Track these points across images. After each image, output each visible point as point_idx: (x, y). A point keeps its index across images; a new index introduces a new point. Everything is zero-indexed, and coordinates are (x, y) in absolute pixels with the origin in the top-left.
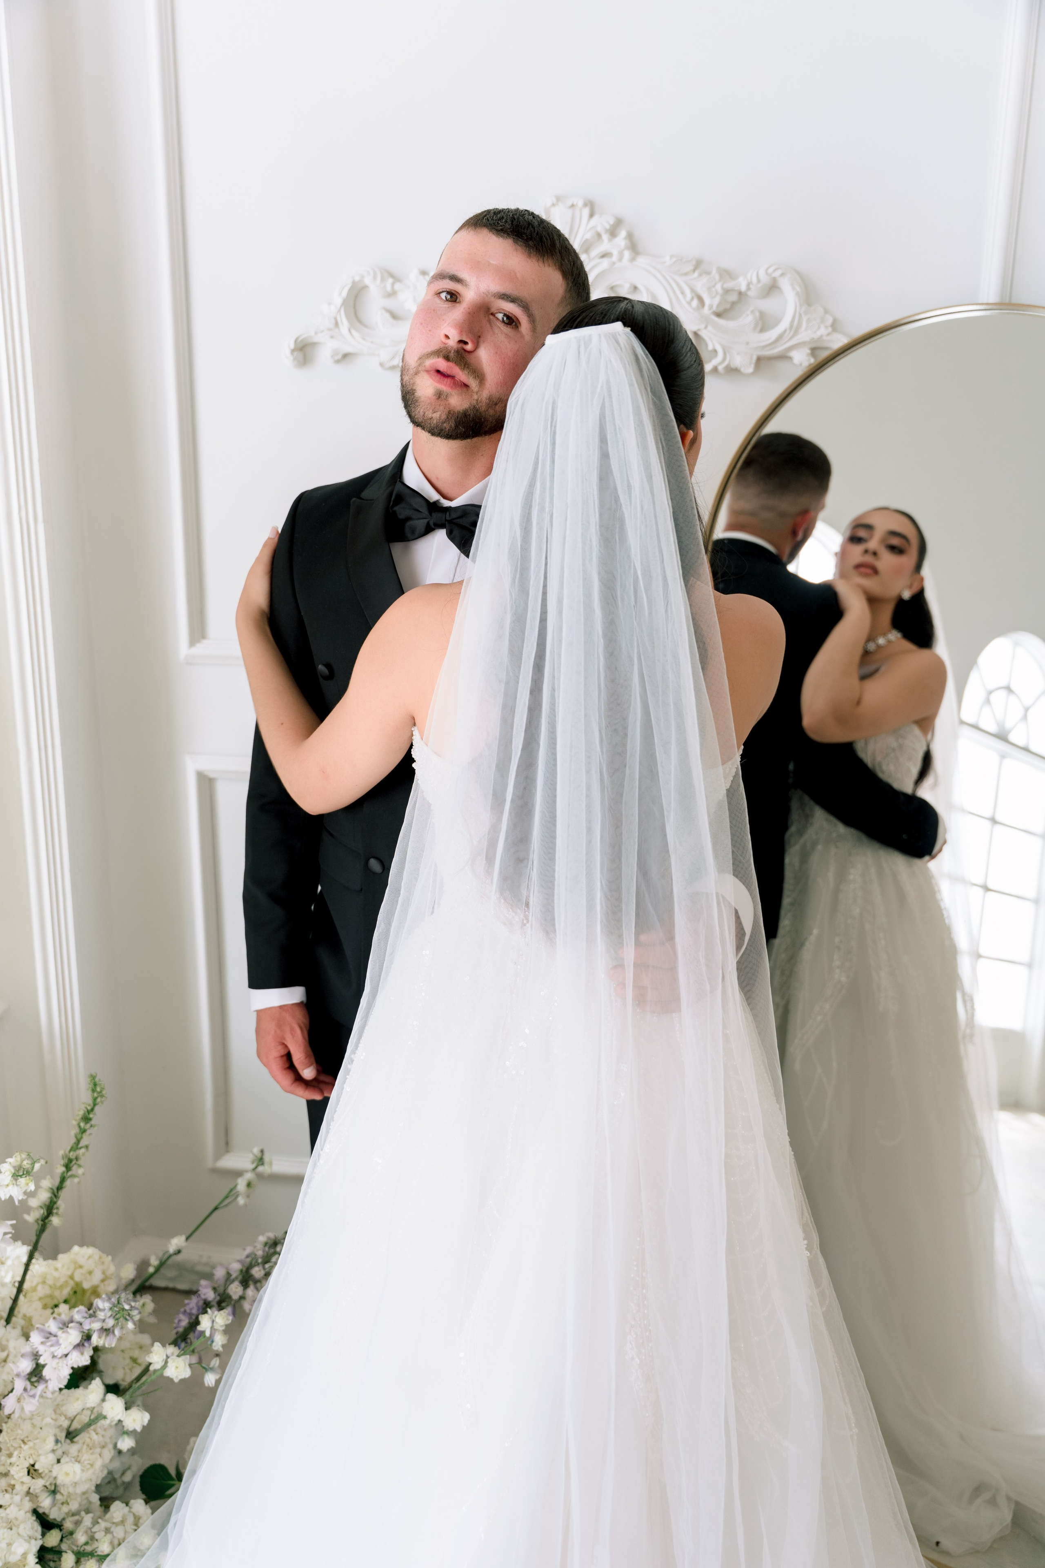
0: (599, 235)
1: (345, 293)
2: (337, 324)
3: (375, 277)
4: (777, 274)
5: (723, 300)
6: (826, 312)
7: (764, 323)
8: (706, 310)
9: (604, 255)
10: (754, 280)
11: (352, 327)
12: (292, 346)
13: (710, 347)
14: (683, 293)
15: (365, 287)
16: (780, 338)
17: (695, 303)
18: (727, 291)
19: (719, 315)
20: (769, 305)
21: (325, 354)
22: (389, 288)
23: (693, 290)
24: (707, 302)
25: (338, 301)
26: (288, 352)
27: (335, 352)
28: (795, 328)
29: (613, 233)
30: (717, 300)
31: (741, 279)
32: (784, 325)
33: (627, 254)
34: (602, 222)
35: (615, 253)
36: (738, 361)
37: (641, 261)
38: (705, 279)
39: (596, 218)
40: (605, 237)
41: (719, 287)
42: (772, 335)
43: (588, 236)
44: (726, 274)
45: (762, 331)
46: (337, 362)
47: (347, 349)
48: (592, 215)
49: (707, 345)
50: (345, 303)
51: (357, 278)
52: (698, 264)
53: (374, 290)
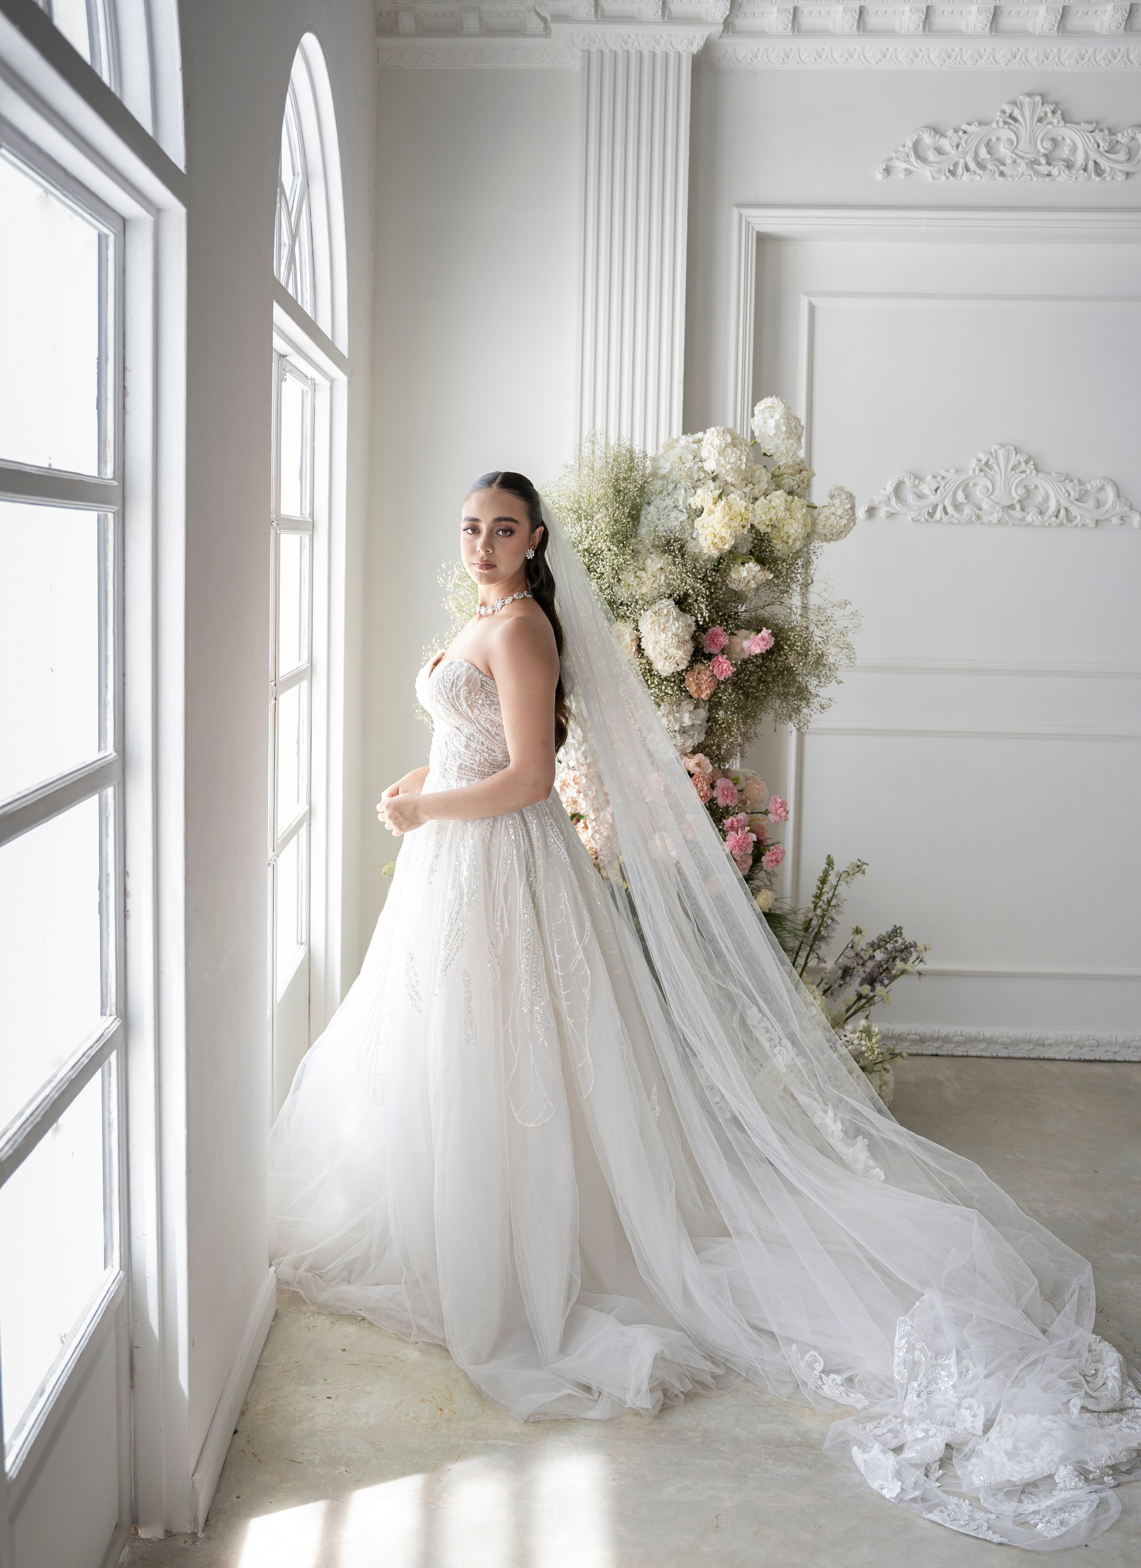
0: (1020, 463)
1: (894, 485)
2: (889, 500)
3: (910, 478)
4: (1105, 483)
5: (1080, 494)
6: (1127, 500)
7: (1099, 504)
8: (1072, 498)
9: (1024, 472)
10: (1095, 485)
11: (897, 501)
12: (866, 509)
13: (1074, 515)
14: (1061, 490)
15: (904, 482)
16: (1107, 511)
17: (1067, 495)
18: (1081, 490)
19: (1076, 500)
20: (1101, 496)
21: (882, 512)
22: (917, 483)
23: (1065, 489)
24: (1072, 494)
25: (891, 489)
26: (864, 512)
27: (887, 512)
28: (1113, 507)
29: (1027, 462)
30: (1077, 493)
31: (1088, 485)
32: (1109, 505)
33: (1034, 472)
34: (1022, 458)
35: (1028, 472)
36: (1088, 521)
37: (1040, 475)
38: (1071, 484)
39: (1019, 455)
40: (1023, 464)
41: (1078, 488)
42: (1103, 509)
43: (1016, 463)
44: (1081, 482)
45: (1097, 508)
46: (888, 517)
47: (893, 511)
48: (1016, 454)
49: (1071, 514)
50: (894, 490)
51: (901, 478)
52: (1068, 478)
53: (908, 484)
